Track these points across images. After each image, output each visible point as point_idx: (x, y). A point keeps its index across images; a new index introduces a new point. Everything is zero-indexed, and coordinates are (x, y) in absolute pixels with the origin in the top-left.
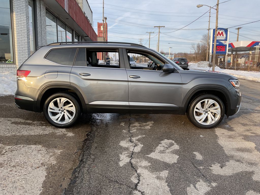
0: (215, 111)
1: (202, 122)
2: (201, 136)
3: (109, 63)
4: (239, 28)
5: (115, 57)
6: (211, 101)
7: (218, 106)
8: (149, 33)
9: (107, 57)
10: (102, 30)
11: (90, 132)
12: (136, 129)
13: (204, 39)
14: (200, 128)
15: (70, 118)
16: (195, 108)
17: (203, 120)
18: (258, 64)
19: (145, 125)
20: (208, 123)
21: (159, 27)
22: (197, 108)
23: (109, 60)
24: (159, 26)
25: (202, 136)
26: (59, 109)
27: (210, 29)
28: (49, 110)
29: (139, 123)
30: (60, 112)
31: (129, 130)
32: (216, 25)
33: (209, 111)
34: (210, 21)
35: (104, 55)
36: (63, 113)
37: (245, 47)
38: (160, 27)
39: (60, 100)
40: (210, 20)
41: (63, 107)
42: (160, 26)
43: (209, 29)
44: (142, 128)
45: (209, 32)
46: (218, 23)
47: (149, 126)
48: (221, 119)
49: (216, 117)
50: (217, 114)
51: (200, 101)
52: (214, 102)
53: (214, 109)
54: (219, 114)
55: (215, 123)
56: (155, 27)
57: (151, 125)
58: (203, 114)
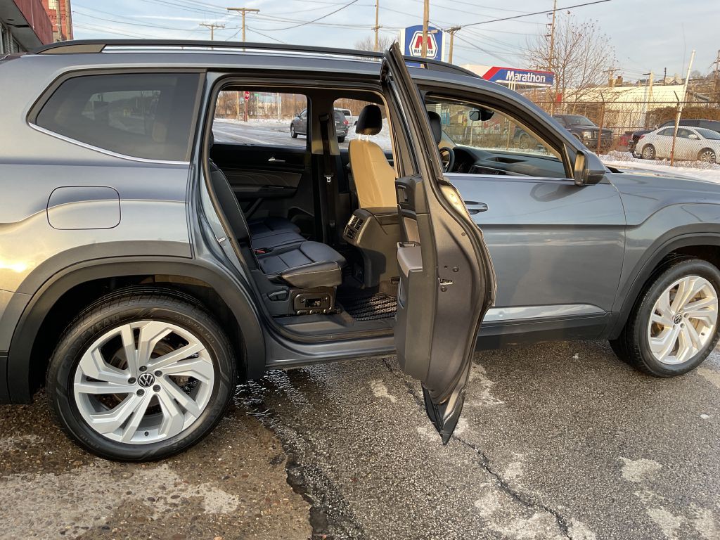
0: (700, 316)
1: (667, 358)
2: (704, 416)
4: (453, 30)
6: (699, 283)
7: (712, 298)
8: (210, 27)
10: (51, 8)
11: (293, 465)
14: (658, 377)
15: (183, 411)
16: (653, 310)
17: (670, 348)
20: (680, 359)
21: (241, 12)
22: (657, 312)
24: (241, 8)
25: (707, 416)
26: (129, 376)
27: (380, 27)
28: (80, 388)
30: (137, 387)
33: (686, 315)
34: (380, 5)
36: (150, 392)
38: (244, 10)
39: (136, 333)
40: (378, 3)
41: (149, 365)
42: (246, 8)
43: (377, 28)
44: (477, 404)
45: (377, 35)
47: (488, 389)
48: (716, 339)
49: (703, 334)
50: (708, 322)
51: (669, 284)
52: (706, 284)
53: (699, 310)
54: (712, 323)
55: (699, 356)
56: (229, 9)
57: (489, 383)
58: (668, 330)
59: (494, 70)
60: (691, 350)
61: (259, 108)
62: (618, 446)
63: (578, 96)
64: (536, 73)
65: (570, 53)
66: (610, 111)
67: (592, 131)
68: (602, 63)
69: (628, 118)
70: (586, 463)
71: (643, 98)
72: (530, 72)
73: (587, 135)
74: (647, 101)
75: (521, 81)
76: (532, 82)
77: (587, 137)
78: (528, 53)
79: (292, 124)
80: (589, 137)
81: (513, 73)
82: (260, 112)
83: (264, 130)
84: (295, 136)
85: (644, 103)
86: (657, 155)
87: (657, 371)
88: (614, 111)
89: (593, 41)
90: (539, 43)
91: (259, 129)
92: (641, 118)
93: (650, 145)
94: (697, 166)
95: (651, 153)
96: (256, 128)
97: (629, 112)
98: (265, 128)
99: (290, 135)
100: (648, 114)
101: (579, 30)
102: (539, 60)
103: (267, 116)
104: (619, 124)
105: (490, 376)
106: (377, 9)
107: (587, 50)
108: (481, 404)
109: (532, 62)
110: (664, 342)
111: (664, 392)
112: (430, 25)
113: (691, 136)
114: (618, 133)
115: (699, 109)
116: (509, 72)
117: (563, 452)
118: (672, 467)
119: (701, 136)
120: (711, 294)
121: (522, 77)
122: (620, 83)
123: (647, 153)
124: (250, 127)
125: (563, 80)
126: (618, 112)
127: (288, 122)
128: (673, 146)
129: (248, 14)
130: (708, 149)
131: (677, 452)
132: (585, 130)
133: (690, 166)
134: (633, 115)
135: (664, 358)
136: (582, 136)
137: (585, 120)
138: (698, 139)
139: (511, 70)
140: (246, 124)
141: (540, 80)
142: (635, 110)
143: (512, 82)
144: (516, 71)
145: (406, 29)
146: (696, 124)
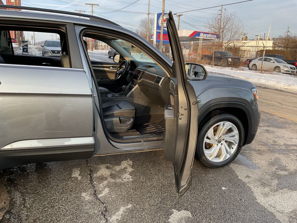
0: (231, 140)
1: (214, 159)
2: (223, 188)
3: (27, 48)
4: (180, 16)
5: (33, 39)
6: (228, 125)
7: (236, 132)
8: (79, 11)
9: (22, 39)
10: (12, 1)
11: (9, 212)
12: (108, 186)
13: (142, 24)
14: (210, 168)
16: (206, 137)
17: (215, 154)
18: (203, 56)
19: (119, 171)
20: (221, 160)
21: (91, 5)
22: (208, 138)
23: (26, 44)
25: (225, 188)
29: (108, 168)
31: (95, 191)
32: (163, 9)
33: (223, 140)
35: (17, 36)
37: (187, 37)
38: (92, 5)
40: (149, 4)
43: (149, 14)
44: (118, 180)
45: (149, 17)
46: (164, 7)
47: (128, 173)
48: (239, 151)
49: (233, 148)
50: (234, 143)
51: (213, 125)
52: (232, 125)
53: (230, 137)
54: (236, 144)
55: (231, 158)
56: (86, 4)
57: (130, 170)
58: (215, 146)
59: (195, 32)
60: (226, 156)
61: (101, 46)
62: (175, 204)
63: (228, 44)
64: (212, 34)
65: (225, 26)
66: (242, 50)
67: (232, 58)
68: (238, 31)
69: (249, 53)
70: (155, 212)
71: (255, 45)
72: (210, 34)
73: (230, 60)
74: (257, 46)
75: (206, 37)
76: (211, 38)
77: (230, 61)
78: (208, 25)
79: (109, 52)
80: (231, 61)
81: (203, 34)
82: (101, 47)
83: (99, 55)
84: (110, 57)
85: (256, 47)
86: (258, 69)
87: (209, 165)
88: (243, 50)
89: (235, 22)
90: (212, 21)
91: (97, 54)
92: (254, 53)
93: (255, 65)
94: (271, 74)
95: (255, 68)
96: (96, 54)
97: (249, 51)
98: (100, 54)
99: (108, 57)
100: (257, 52)
101: (229, 17)
102: (213, 28)
103: (103, 49)
104: (245, 56)
105: (132, 167)
106: (149, 6)
107: (232, 25)
108: (120, 180)
109: (210, 29)
110: (212, 151)
111: (210, 175)
112: (165, 12)
113: (271, 61)
114: (244, 59)
115: (278, 50)
116: (201, 33)
117: (147, 206)
118: (196, 215)
119: (275, 61)
120: (235, 130)
121: (207, 36)
122: (246, 39)
123: (254, 68)
124: (94, 53)
125: (222, 37)
126: (245, 51)
127: (108, 51)
128: (262, 65)
129: (94, 6)
130: (278, 67)
131: (202, 207)
132: (229, 58)
133: (268, 74)
134: (251, 52)
135: (212, 159)
136: (228, 60)
137: (230, 54)
138: (274, 62)
139: (202, 33)
140: (92, 52)
141: (214, 37)
142: (252, 50)
143: (201, 38)
144: (205, 33)
145: (157, 14)
146: (274, 56)
